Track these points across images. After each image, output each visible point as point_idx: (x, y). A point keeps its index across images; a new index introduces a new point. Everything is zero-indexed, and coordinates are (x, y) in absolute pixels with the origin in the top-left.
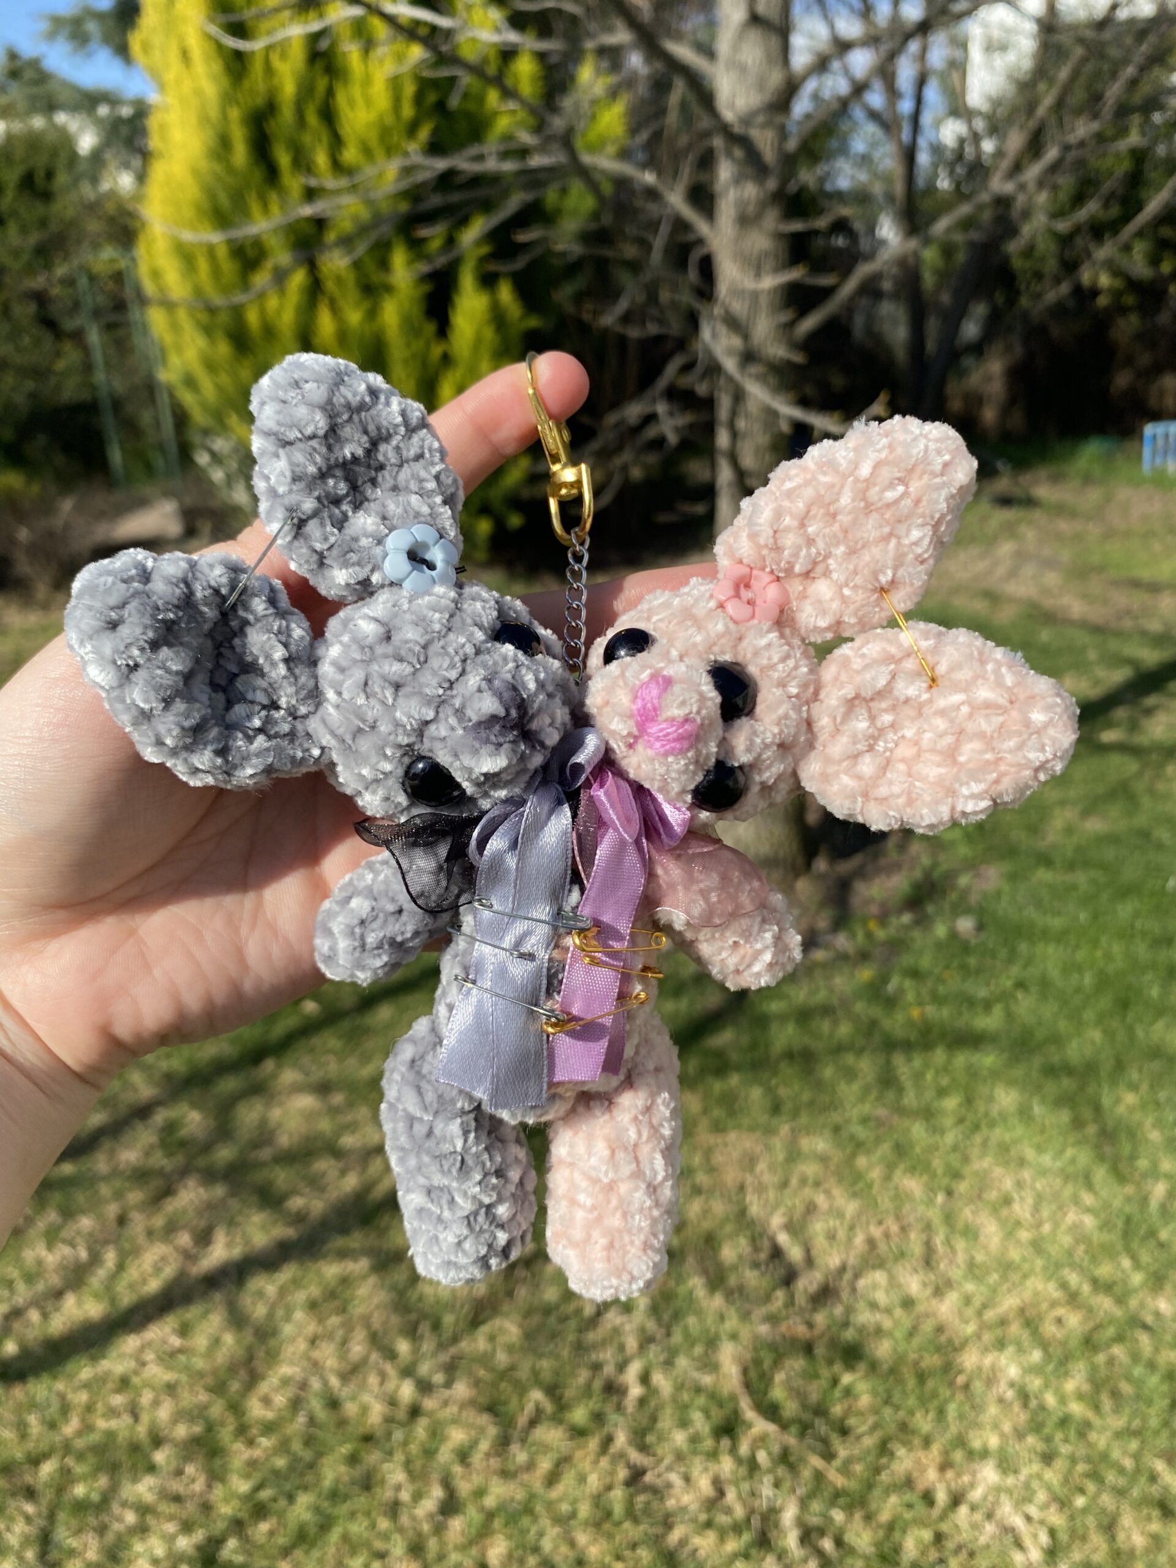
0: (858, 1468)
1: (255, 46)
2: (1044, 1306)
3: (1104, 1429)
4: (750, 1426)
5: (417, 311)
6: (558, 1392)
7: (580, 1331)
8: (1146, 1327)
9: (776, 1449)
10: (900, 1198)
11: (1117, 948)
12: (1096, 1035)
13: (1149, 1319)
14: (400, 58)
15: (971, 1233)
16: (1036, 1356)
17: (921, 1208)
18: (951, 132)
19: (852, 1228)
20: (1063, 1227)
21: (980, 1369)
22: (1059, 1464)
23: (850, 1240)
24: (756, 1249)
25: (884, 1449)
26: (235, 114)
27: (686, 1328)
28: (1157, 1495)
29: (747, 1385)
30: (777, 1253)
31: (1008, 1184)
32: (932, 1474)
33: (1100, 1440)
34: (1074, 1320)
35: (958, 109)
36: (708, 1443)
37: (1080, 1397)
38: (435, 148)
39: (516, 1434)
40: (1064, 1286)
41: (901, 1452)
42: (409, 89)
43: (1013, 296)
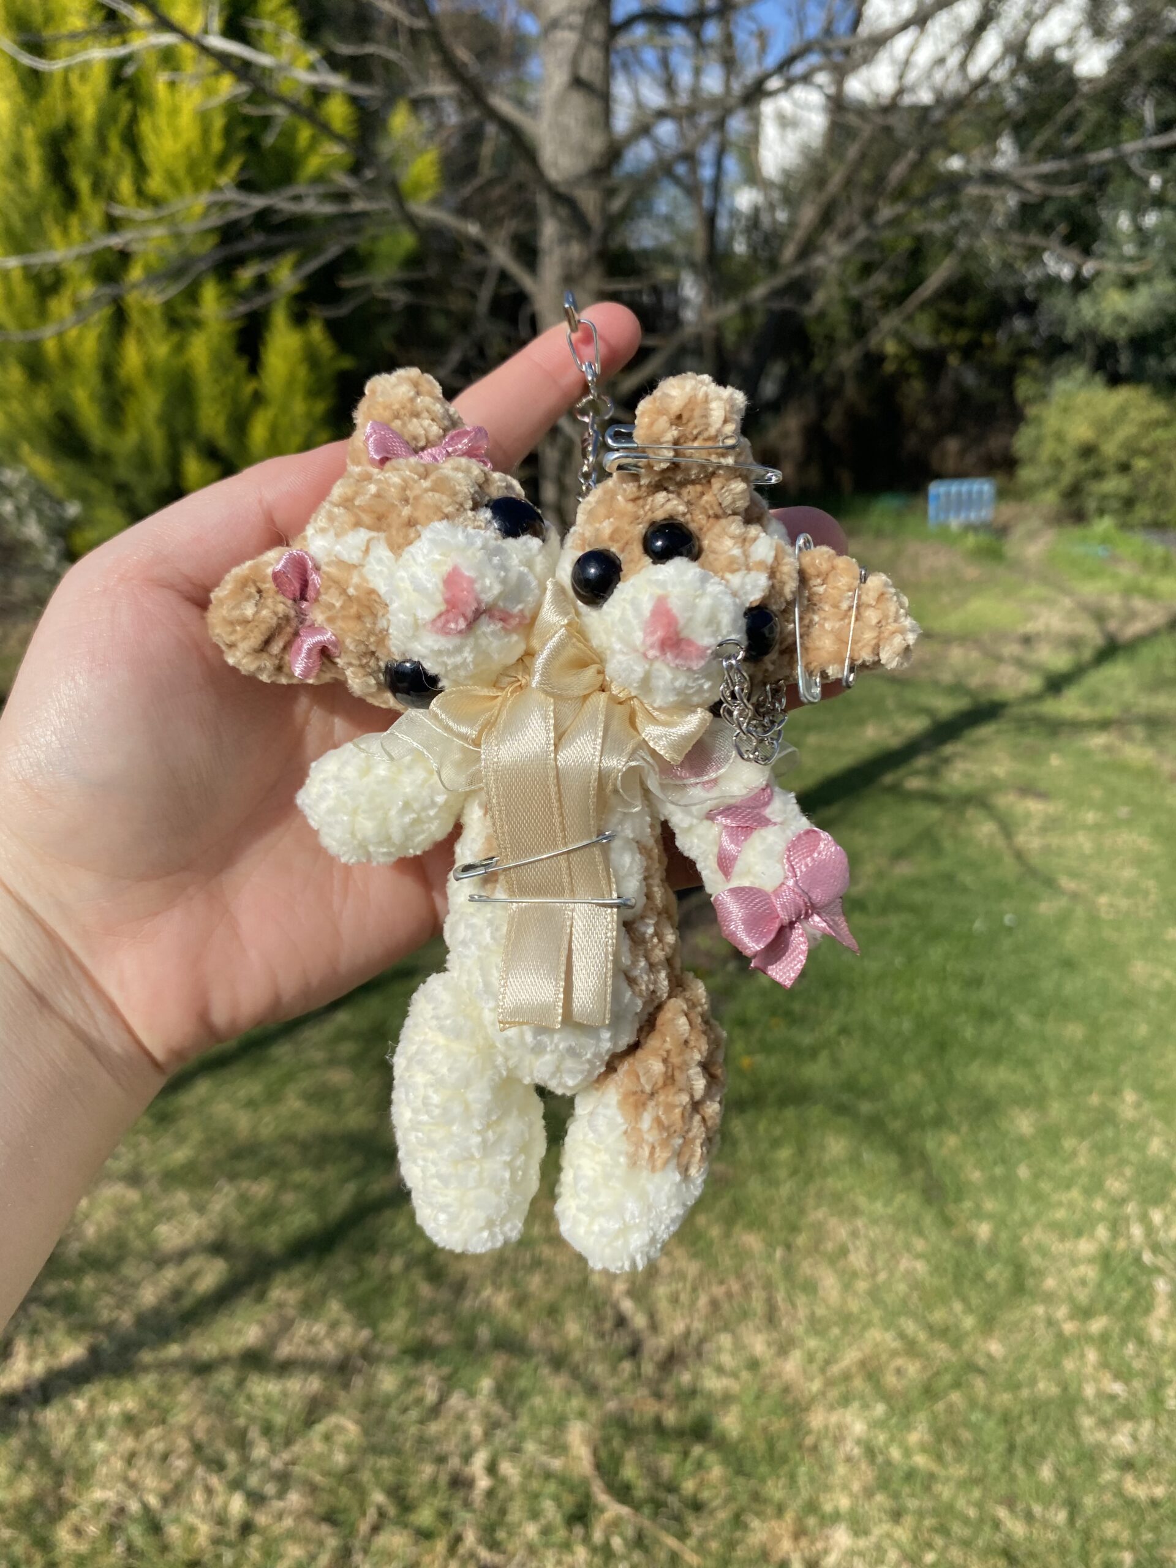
0: (714, 1545)
1: (54, 66)
2: (884, 1357)
3: (948, 1479)
4: (602, 1511)
5: (228, 349)
6: (402, 1492)
7: (422, 1422)
8: (981, 1372)
9: (630, 1532)
10: (741, 1255)
11: (931, 991)
12: (916, 1079)
13: (981, 1361)
14: (209, 92)
15: (810, 1287)
16: (880, 1409)
17: (761, 1265)
18: (745, 199)
19: (694, 1289)
20: (898, 1275)
21: (826, 1427)
22: (909, 1520)
23: (693, 1302)
24: (601, 1319)
25: (738, 1521)
26: (29, 133)
27: (532, 1409)
28: (1000, 1543)
29: (598, 1466)
30: (621, 1321)
31: (843, 1233)
32: (786, 1545)
33: (946, 1492)
34: (913, 1369)
35: (752, 176)
36: (561, 1533)
37: (924, 1449)
38: (245, 185)
39: (357, 1544)
40: (902, 1335)
41: (755, 1523)
42: (219, 123)
43: (808, 357)
